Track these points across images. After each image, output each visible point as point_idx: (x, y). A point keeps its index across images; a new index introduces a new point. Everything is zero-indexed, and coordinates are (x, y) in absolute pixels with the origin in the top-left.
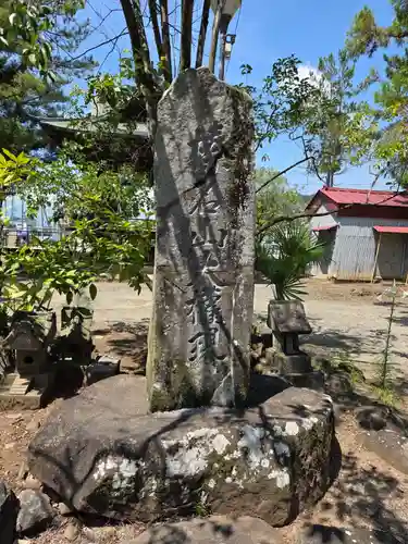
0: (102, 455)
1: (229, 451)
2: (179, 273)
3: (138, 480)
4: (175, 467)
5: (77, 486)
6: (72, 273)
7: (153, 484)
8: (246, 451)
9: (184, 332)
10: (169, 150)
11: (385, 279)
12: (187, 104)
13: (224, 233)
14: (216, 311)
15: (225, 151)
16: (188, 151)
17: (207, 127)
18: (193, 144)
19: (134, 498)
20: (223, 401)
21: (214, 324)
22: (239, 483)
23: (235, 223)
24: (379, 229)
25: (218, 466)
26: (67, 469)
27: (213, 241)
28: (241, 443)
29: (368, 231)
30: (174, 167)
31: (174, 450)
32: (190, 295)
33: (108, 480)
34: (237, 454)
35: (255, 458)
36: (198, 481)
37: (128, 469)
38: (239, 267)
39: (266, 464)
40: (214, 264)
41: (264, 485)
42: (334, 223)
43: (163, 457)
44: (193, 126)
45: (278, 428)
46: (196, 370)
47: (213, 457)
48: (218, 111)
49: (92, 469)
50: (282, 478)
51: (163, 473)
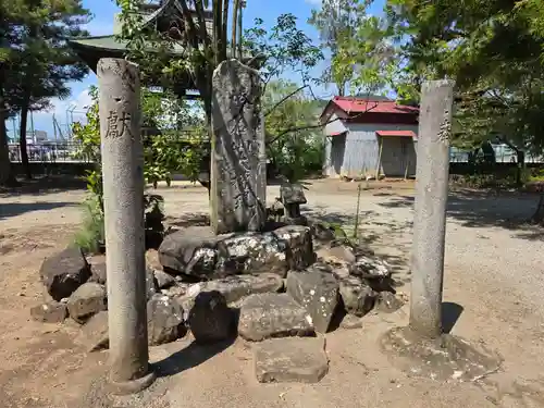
0: (197, 249)
1: (257, 245)
2: (227, 164)
3: (215, 258)
4: (232, 252)
5: (186, 265)
6: (156, 169)
7: (223, 260)
8: (265, 246)
9: (231, 194)
10: (219, 101)
11: (387, 176)
12: (227, 78)
13: (249, 142)
14: (247, 183)
15: (247, 101)
16: (228, 101)
17: (238, 88)
18: (231, 97)
19: (214, 268)
20: (253, 228)
21: (246, 190)
22: (263, 260)
23: (255, 137)
24: (382, 133)
25: (252, 253)
26: (181, 258)
27: (243, 146)
28: (263, 242)
29: (372, 136)
30: (222, 110)
31: (231, 245)
32: (234, 175)
33: (202, 258)
34: (261, 247)
35: (268, 249)
36: (243, 259)
37: (211, 253)
38: (258, 159)
39: (274, 250)
40: (245, 158)
41: (274, 259)
42: (344, 129)
43: (226, 247)
44: (230, 88)
45: (280, 236)
46: (239, 212)
47: (250, 249)
48: (243, 80)
49: (193, 256)
50: (282, 256)
51: (226, 255)
